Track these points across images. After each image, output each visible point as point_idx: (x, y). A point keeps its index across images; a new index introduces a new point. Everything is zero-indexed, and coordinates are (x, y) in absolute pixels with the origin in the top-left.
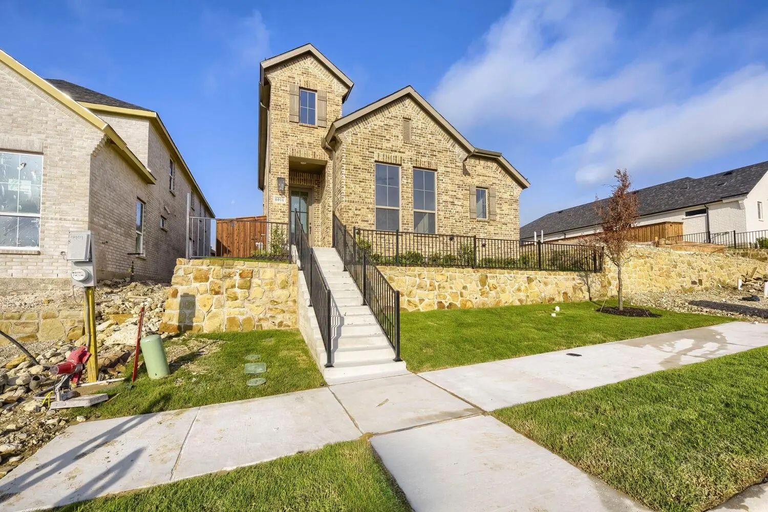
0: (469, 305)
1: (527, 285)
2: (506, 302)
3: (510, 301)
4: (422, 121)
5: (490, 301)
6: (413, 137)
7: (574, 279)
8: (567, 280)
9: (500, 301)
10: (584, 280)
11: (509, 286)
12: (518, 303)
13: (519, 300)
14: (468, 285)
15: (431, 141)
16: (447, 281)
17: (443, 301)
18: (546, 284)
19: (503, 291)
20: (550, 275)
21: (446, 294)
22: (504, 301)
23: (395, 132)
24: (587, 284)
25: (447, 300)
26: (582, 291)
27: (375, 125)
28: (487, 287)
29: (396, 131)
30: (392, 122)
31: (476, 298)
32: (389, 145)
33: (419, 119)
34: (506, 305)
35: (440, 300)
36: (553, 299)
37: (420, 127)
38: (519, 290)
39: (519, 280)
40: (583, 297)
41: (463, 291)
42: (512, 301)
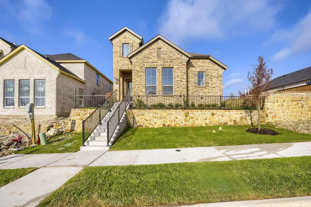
0: (178, 125)
1: (211, 117)
2: (198, 125)
3: (200, 124)
4: (166, 48)
5: (189, 124)
6: (162, 55)
7: (241, 114)
8: (236, 114)
9: (195, 124)
10: (248, 114)
11: (200, 117)
12: (204, 125)
13: (205, 124)
14: (178, 117)
15: (170, 56)
16: (168, 115)
17: (165, 124)
18: (222, 116)
19: (197, 119)
20: (226, 112)
21: (167, 121)
22: (197, 124)
23: (153, 55)
24: (251, 116)
25: (167, 123)
26: (246, 119)
27: (146, 53)
28: (188, 117)
29: (155, 54)
30: (152, 51)
31: (182, 123)
32: (152, 60)
33: (165, 47)
34: (198, 126)
35: (164, 123)
36: (227, 124)
37: (165, 51)
38: (206, 119)
39: (206, 114)
40: (246, 123)
41: (176, 119)
42: (202, 124)
